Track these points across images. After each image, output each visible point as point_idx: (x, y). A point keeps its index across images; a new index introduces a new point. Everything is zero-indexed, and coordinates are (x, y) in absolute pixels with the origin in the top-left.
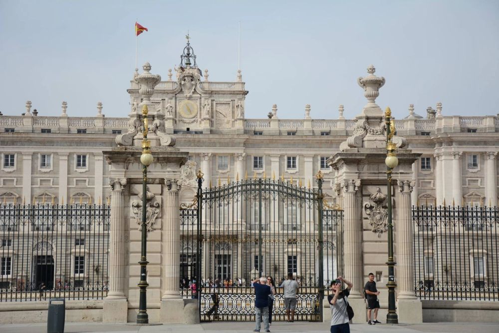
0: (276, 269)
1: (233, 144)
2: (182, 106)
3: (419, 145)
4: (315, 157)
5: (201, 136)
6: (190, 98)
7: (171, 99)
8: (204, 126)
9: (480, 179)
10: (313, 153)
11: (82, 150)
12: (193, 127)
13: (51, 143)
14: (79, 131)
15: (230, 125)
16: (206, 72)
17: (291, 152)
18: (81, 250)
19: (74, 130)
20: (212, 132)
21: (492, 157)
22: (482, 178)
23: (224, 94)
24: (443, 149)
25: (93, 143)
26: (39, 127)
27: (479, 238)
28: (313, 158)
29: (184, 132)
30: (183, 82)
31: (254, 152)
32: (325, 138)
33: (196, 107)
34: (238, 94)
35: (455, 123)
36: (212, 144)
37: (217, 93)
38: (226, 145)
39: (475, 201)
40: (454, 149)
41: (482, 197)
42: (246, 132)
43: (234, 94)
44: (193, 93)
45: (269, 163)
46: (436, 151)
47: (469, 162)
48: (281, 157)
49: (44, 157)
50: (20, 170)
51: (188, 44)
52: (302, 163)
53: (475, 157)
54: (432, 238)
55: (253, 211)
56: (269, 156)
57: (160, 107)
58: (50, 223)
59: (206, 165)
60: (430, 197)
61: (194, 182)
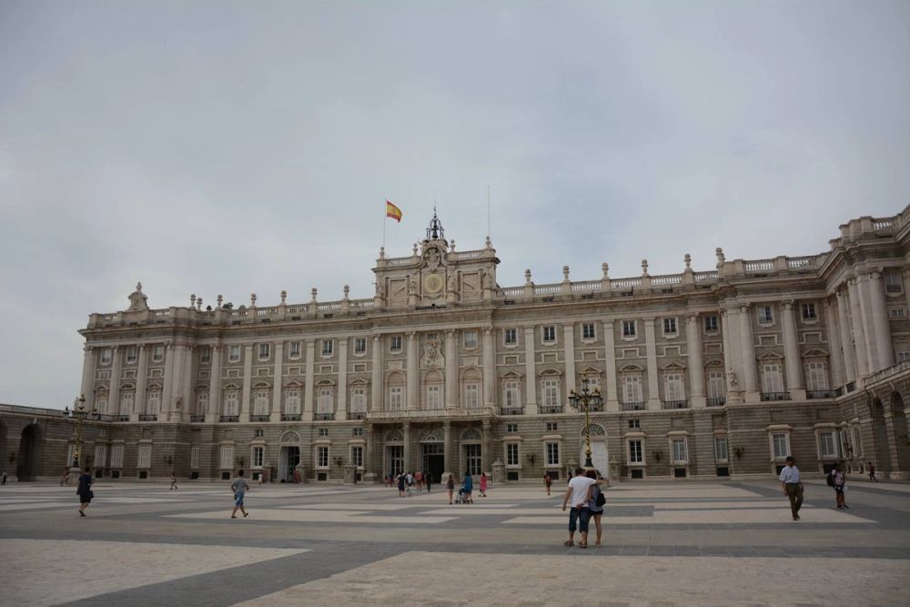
0: (533, 460)
1: (479, 317)
2: (428, 278)
3: (699, 302)
4: (576, 324)
5: (442, 311)
6: (435, 272)
7: (415, 274)
8: (450, 299)
9: (776, 336)
10: (572, 320)
11: (328, 335)
12: (439, 302)
13: (299, 330)
14: (326, 316)
15: (478, 296)
16: (453, 242)
17: (548, 322)
18: (324, 441)
19: (321, 315)
20: (457, 306)
21: (788, 307)
22: (780, 334)
23: (470, 264)
24: (728, 303)
25: (338, 326)
27: (780, 409)
28: (574, 326)
29: (429, 308)
30: (427, 255)
31: (504, 324)
32: (586, 302)
33: (441, 280)
34: (485, 262)
36: (457, 319)
37: (463, 263)
38: (472, 318)
39: (773, 363)
40: (739, 300)
41: (781, 357)
42: (495, 302)
43: (481, 262)
44: (439, 266)
45: (523, 336)
46: (722, 305)
47: (762, 315)
48: (536, 327)
49: (293, 345)
51: (435, 217)
52: (562, 333)
53: (768, 309)
54: (723, 414)
55: (505, 393)
56: (523, 328)
57: (404, 285)
58: (298, 412)
59: (450, 343)
60: (719, 364)
61: (439, 362)
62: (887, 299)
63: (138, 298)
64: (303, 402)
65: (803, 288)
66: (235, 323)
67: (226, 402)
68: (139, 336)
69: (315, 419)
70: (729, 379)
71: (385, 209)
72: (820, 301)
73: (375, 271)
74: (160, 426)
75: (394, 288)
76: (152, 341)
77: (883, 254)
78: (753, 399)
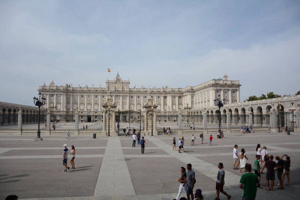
0: (135, 118)
2: (117, 85)
3: (164, 94)
4: (143, 96)
5: (120, 92)
6: (118, 84)
7: (114, 84)
8: (121, 90)
10: (143, 95)
11: (96, 94)
12: (119, 90)
13: (90, 93)
14: (96, 91)
15: (126, 89)
16: (122, 79)
17: (139, 95)
19: (95, 90)
20: (123, 91)
21: (177, 96)
22: (176, 100)
24: (168, 95)
25: (99, 93)
26: (88, 90)
27: (175, 112)
29: (117, 91)
30: (117, 81)
31: (131, 95)
32: (145, 92)
33: (119, 86)
35: (171, 90)
36: (123, 93)
37: (124, 83)
38: (126, 93)
39: (174, 105)
40: (170, 95)
42: (129, 91)
43: (127, 83)
45: (134, 97)
46: (167, 95)
47: (174, 97)
48: (137, 96)
49: (89, 96)
50: (84, 98)
51: (118, 73)
52: (141, 97)
54: (166, 112)
55: (131, 107)
56: (134, 96)
57: (112, 86)
58: (90, 109)
59: (121, 98)
60: (166, 104)
61: (119, 101)
62: (192, 98)
63: (52, 83)
64: (91, 107)
65: (180, 94)
66: (75, 90)
67: (74, 107)
68: (54, 92)
69: (94, 110)
70: (168, 107)
71: (108, 70)
72: (182, 96)
73: (106, 83)
74: (62, 111)
75: (110, 86)
76: (58, 93)
77: (192, 92)
78: (171, 110)
